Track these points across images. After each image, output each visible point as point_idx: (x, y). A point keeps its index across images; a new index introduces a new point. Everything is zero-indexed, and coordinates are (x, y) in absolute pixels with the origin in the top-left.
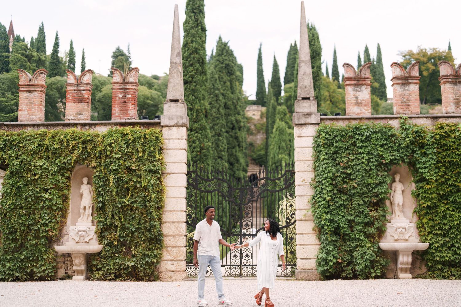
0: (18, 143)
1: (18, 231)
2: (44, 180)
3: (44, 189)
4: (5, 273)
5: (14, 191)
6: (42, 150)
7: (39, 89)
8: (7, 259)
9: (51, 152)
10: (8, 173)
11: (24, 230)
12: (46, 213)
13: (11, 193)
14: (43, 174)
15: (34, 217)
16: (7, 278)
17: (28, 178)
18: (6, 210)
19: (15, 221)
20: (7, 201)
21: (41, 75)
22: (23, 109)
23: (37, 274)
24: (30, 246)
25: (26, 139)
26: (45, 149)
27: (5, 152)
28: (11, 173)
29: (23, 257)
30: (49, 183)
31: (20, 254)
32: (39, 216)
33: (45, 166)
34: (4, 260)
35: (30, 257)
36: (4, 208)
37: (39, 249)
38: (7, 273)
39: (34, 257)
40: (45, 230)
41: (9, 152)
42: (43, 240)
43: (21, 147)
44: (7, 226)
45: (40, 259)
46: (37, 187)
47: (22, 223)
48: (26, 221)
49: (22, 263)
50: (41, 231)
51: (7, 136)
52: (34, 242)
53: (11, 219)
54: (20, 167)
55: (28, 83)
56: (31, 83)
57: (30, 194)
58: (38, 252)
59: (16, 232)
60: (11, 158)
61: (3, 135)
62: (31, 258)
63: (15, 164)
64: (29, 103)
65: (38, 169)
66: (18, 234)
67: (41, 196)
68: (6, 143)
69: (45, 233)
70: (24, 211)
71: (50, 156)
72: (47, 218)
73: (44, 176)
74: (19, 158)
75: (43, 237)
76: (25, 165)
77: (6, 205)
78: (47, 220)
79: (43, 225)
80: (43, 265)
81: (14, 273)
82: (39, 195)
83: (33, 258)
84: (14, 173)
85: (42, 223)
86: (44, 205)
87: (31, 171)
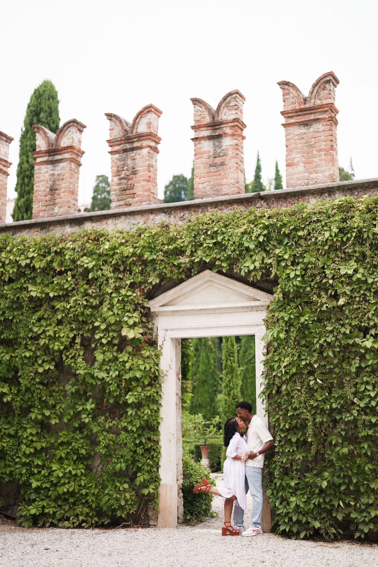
0: (296, 229)
1: (310, 424)
2: (359, 308)
3: (360, 329)
4: (290, 519)
5: (293, 335)
6: (348, 239)
7: (326, 116)
8: (290, 487)
9: (369, 242)
10: (278, 295)
11: (322, 423)
12: (367, 383)
13: (287, 339)
14: (356, 294)
15: (340, 392)
16: (295, 530)
17: (322, 306)
18: (280, 378)
19: (300, 402)
20: (280, 359)
21: (327, 85)
22: (296, 161)
23: (361, 527)
24: (337, 460)
25: (309, 220)
26: (355, 238)
27: (268, 253)
28: (285, 295)
29: (325, 484)
30: (370, 315)
31: (317, 475)
32: (353, 390)
33: (359, 276)
34: (284, 489)
35: (340, 485)
36: (274, 374)
37: (359, 466)
38: (294, 519)
39: (348, 485)
40: (370, 421)
41: (277, 251)
42: (366, 447)
43: (300, 237)
44: (285, 415)
45: (362, 490)
46: (343, 325)
47: (317, 407)
48: (324, 401)
49: (324, 499)
50: (360, 424)
51: (269, 218)
52: (345, 450)
53: (293, 397)
54: (303, 281)
55: (303, 107)
56: (308, 106)
57: (329, 340)
58: (357, 474)
59: (304, 426)
60: (283, 264)
61: (261, 217)
62: (343, 488)
63: (292, 275)
64: (305, 149)
65: (342, 282)
66: (310, 431)
67: (355, 345)
68: (269, 233)
69: (370, 429)
70: (318, 380)
71: (368, 253)
72: (373, 394)
73: (357, 299)
74: (298, 264)
75: (367, 438)
76: (314, 275)
77: (279, 367)
78: (372, 399)
79: (363, 409)
80: (371, 505)
81: (310, 520)
82: (351, 342)
83: (348, 488)
84: (291, 296)
85: (362, 405)
86: (363, 366)
87: (326, 291)
